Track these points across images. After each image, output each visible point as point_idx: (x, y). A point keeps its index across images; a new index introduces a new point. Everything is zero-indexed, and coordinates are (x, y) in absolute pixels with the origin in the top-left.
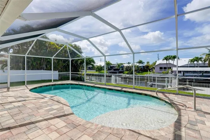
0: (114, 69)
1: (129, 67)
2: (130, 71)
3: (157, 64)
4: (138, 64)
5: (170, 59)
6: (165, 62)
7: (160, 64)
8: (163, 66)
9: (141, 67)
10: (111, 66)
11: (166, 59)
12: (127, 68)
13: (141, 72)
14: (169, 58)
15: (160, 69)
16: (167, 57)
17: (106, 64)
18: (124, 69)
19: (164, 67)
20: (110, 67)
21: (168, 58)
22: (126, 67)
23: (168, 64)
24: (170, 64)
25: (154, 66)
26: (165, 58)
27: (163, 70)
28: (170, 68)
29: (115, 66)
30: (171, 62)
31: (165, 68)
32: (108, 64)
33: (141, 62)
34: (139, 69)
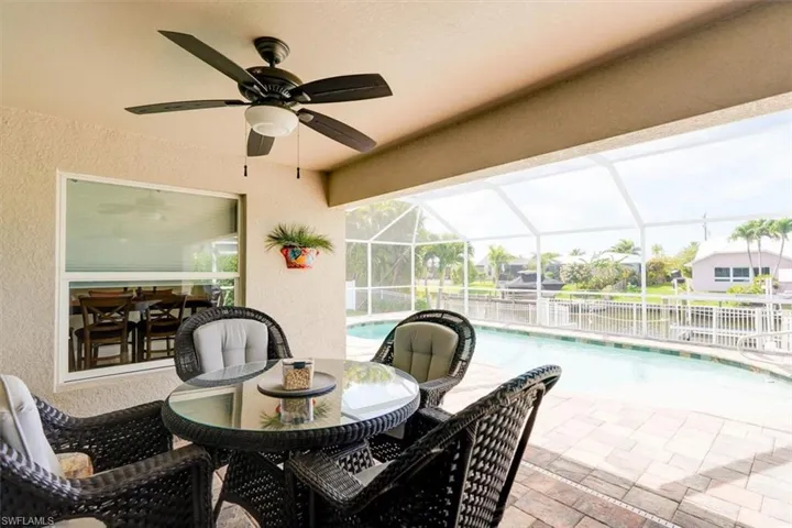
0: (523, 274)
1: (581, 267)
2: (587, 281)
3: (700, 255)
4: (618, 257)
5: (763, 232)
6: (741, 245)
7: (716, 255)
8: (732, 265)
9: (631, 268)
10: (511, 263)
11: (746, 233)
12: (572, 272)
13: (631, 288)
14: (762, 230)
15: (716, 276)
16: (752, 226)
17: (492, 258)
18: (561, 276)
19: (735, 270)
20: (507, 266)
21: (756, 230)
22: (570, 270)
23: (755, 253)
24: (766, 254)
25: (688, 265)
26: (740, 230)
27: (732, 278)
28: (766, 271)
29: (524, 263)
30: (769, 244)
31: (741, 272)
32: (498, 258)
33: (629, 248)
34: (624, 275)
